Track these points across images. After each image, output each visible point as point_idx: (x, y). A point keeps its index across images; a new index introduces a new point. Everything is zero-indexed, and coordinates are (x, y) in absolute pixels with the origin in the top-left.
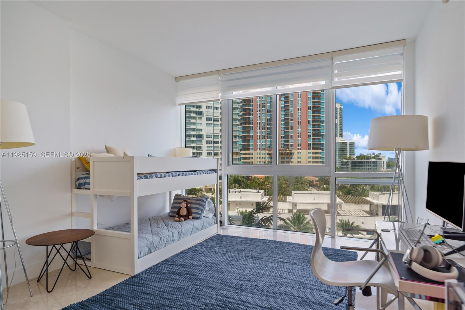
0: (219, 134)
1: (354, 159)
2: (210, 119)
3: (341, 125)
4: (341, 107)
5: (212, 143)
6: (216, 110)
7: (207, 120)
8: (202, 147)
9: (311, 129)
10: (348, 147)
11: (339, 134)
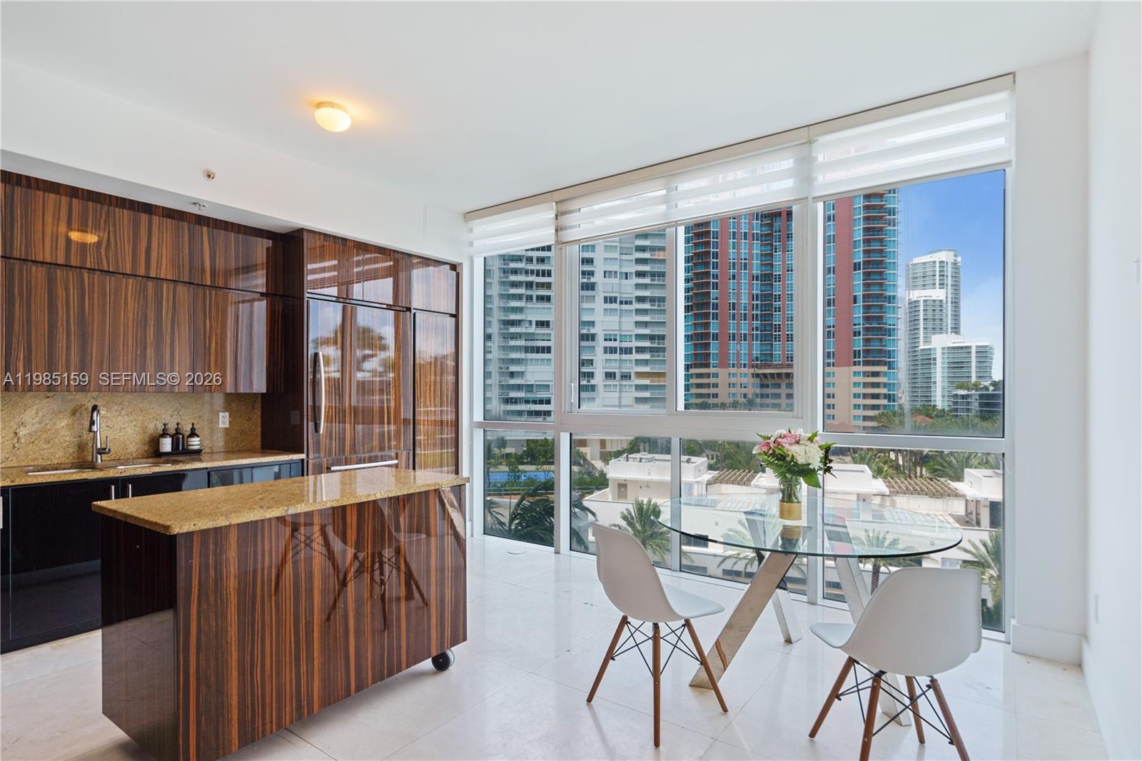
0: (632, 331)
1: (986, 388)
2: (612, 300)
3: (956, 303)
4: (955, 260)
5: (616, 352)
6: (627, 278)
7: (606, 302)
8: (594, 361)
9: (859, 317)
10: (974, 360)
11: (949, 326)
